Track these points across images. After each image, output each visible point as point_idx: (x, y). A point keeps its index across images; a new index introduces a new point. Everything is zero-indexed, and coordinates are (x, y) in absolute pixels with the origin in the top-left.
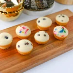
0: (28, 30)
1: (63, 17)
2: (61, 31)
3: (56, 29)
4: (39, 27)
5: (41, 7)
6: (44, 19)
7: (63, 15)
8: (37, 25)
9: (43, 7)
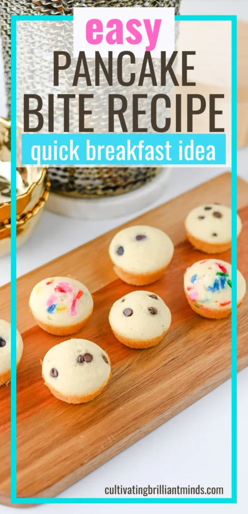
0: (80, 294)
1: (218, 215)
2: (216, 285)
3: (194, 279)
4: (125, 273)
5: (120, 182)
6: (140, 238)
7: (216, 208)
8: (111, 264)
9: (125, 178)
